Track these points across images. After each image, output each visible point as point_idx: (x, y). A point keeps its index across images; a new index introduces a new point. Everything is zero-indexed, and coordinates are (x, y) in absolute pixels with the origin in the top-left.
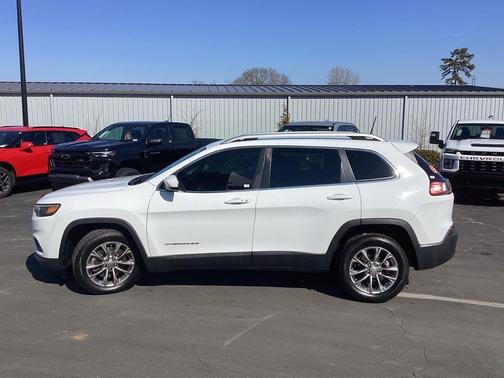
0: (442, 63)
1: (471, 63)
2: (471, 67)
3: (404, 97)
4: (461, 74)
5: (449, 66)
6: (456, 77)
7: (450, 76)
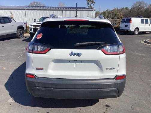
0: (87, 1)
1: (94, 2)
2: (94, 3)
3: (62, 10)
4: (92, 5)
5: (89, 2)
6: (90, 6)
7: (89, 5)
